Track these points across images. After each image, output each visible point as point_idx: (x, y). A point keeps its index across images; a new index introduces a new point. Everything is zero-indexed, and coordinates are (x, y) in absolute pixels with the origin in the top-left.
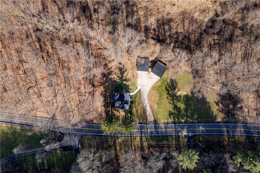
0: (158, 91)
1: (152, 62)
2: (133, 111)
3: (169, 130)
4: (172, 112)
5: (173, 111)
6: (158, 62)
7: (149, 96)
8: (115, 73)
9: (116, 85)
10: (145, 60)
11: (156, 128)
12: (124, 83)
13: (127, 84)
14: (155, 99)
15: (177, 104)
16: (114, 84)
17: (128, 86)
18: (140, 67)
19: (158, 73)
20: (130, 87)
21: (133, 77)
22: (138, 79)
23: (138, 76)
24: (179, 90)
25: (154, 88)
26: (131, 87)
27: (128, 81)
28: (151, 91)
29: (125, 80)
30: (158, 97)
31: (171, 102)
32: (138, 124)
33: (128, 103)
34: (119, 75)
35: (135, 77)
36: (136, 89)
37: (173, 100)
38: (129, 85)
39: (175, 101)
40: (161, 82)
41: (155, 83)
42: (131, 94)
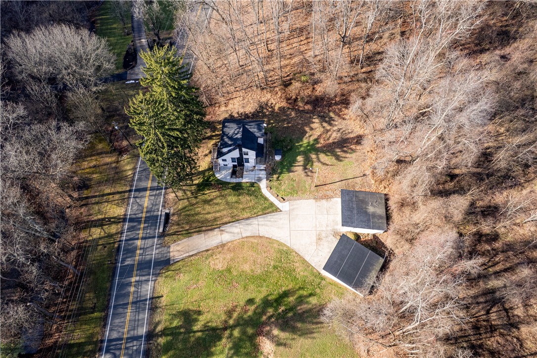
0: (275, 267)
1: (375, 244)
2: (208, 192)
3: (128, 314)
4: (196, 320)
5: (197, 327)
6: (382, 260)
7: (256, 241)
8: (328, 131)
9: (290, 140)
10: (380, 217)
11: (144, 266)
12: (300, 158)
13: (295, 168)
14: (245, 261)
15: (224, 340)
16: (293, 135)
17: (289, 171)
18: (354, 199)
19: (342, 258)
20: (285, 176)
21: (319, 183)
22: (314, 201)
23: (322, 201)
24: (279, 344)
25: (286, 253)
26: (286, 182)
27: (305, 168)
28: (275, 245)
29: (308, 161)
30: (252, 271)
31: (235, 315)
32: (167, 211)
33: (234, 176)
34: (322, 141)
35: (320, 191)
36: (280, 196)
37: (242, 323)
38: (293, 172)
39: (236, 333)
40: (307, 276)
41: (301, 257)
42: (263, 185)
